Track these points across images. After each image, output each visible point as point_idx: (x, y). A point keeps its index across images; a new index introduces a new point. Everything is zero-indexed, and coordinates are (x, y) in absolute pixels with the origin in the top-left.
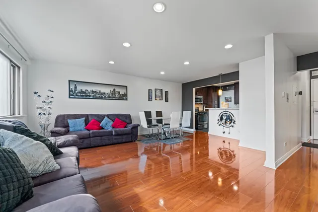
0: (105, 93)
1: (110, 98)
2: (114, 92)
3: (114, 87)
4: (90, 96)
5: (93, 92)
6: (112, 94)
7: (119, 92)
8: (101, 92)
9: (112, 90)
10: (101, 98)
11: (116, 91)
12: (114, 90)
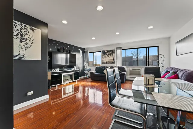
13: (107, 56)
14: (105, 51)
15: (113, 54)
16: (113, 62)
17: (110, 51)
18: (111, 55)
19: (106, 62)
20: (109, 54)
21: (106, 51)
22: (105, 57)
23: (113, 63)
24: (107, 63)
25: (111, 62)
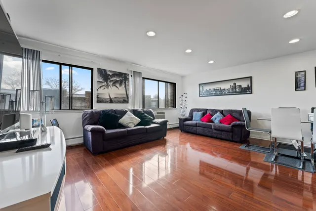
0: (224, 89)
1: (230, 94)
2: (235, 87)
3: (234, 82)
4: (212, 94)
5: (215, 90)
6: (232, 89)
7: (240, 86)
8: (221, 88)
9: (232, 85)
10: (222, 95)
11: (236, 85)
12: (235, 84)
13: (113, 85)
14: (109, 73)
15: (125, 83)
16: (127, 99)
17: (120, 74)
18: (121, 85)
19: (110, 99)
20: (116, 82)
21: (111, 71)
22: (108, 86)
23: (126, 101)
24: (111, 101)
25: (122, 100)
